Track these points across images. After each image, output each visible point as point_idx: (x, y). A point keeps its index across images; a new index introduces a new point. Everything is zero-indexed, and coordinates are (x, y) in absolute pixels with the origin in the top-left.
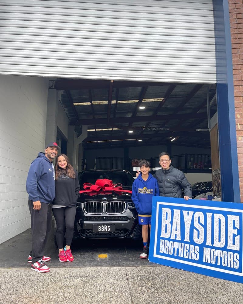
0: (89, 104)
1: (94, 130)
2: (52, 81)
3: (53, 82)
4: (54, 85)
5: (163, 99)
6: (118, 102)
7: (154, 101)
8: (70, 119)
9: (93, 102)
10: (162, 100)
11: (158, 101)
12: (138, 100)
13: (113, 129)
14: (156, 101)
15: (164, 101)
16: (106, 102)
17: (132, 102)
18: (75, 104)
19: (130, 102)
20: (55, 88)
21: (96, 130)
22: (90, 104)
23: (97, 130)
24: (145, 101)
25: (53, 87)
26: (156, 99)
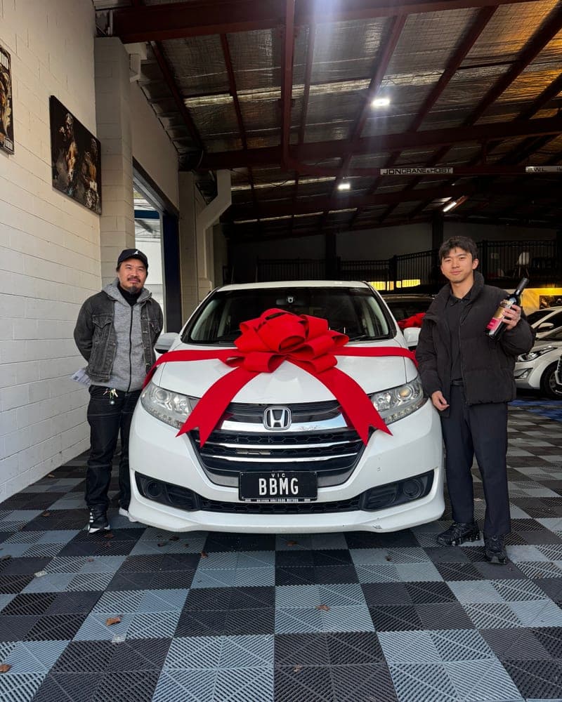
0: (228, 99)
1: (249, 187)
2: (105, 12)
3: (108, 14)
4: (111, 24)
6: (312, 88)
8: (181, 154)
9: (238, 92)
10: (438, 78)
13: (297, 182)
20: (115, 35)
21: (252, 187)
22: (231, 99)
23: (256, 186)
25: (110, 30)
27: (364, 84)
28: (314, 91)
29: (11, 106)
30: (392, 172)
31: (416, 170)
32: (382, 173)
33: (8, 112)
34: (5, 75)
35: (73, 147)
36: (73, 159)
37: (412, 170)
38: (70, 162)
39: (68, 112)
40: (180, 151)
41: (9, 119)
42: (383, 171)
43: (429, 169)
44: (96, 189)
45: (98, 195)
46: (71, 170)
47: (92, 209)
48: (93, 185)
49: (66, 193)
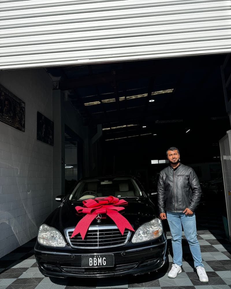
1: (110, 128)
3: (57, 83)
5: (173, 89)
6: (127, 97)
7: (164, 92)
9: (102, 101)
10: (171, 91)
13: (127, 126)
15: (174, 91)
17: (141, 97)
18: (86, 104)
19: (139, 96)
22: (100, 103)
24: (155, 94)
25: (58, 87)
27: (146, 95)
28: (128, 98)
29: (25, 118)
30: (160, 122)
31: (169, 121)
33: (23, 120)
34: (23, 109)
35: (44, 126)
36: (44, 130)
38: (43, 131)
39: (43, 115)
41: (24, 122)
42: (156, 122)
44: (52, 138)
45: (52, 140)
46: (43, 133)
47: (50, 144)
48: (51, 137)
49: (41, 141)
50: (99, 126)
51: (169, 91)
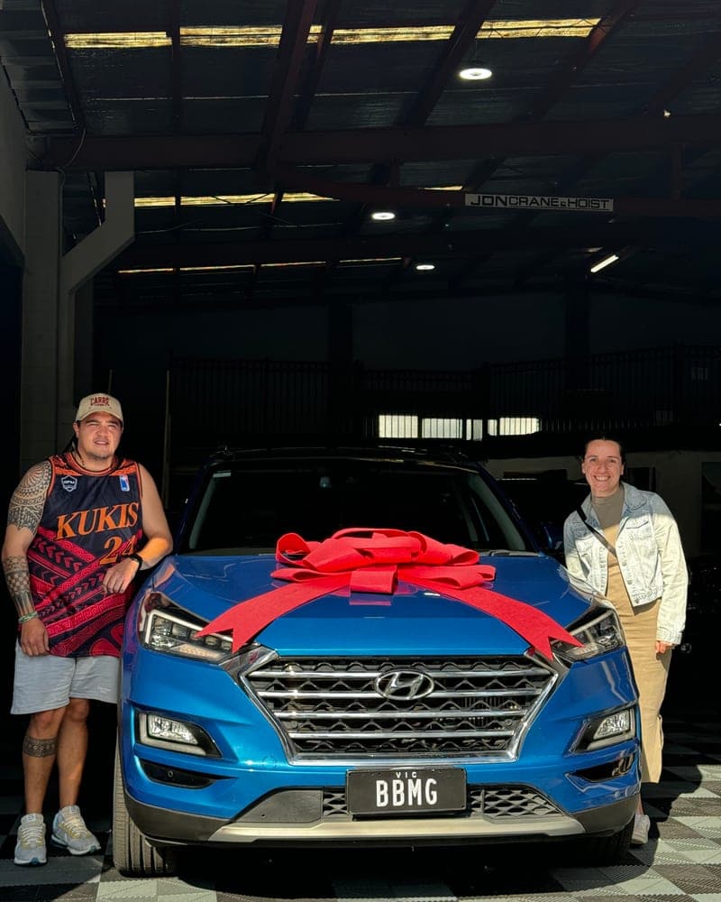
0: (160, 39)
1: (171, 201)
5: (596, 21)
7: (543, 33)
8: (34, 133)
10: (585, 33)
11: (567, 33)
12: (452, 29)
14: (553, 32)
15: (600, 34)
16: (272, 36)
17: (412, 38)
18: (77, 41)
19: (404, 34)
21: (178, 201)
22: (169, 41)
23: (187, 201)
24: (495, 35)
26: (554, 23)
27: (442, 33)
28: (341, 37)
30: (488, 201)
31: (538, 199)
32: (468, 203)
37: (530, 198)
40: (33, 127)
42: (471, 199)
43: (566, 200)
50: (119, 183)
51: (577, 27)
